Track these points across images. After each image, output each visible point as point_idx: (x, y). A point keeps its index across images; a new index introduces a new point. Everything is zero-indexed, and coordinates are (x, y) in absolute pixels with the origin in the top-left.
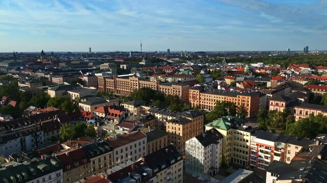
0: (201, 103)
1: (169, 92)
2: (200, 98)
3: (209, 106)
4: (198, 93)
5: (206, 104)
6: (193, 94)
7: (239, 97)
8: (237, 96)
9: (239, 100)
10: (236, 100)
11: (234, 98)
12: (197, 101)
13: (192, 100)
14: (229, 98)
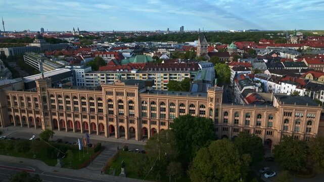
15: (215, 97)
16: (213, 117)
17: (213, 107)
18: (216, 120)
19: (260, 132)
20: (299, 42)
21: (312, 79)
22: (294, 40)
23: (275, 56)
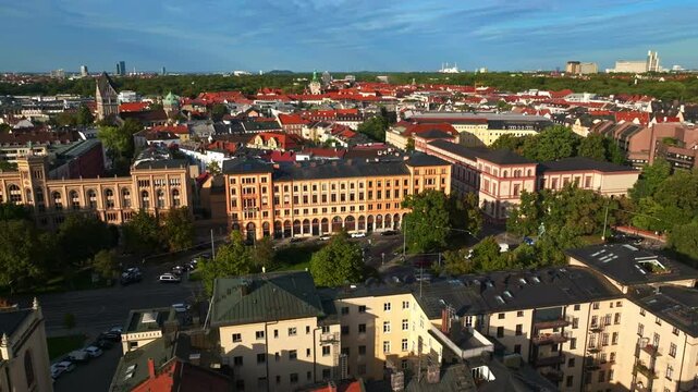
0: (282, 218)
2: (276, 201)
3: (315, 221)
4: (268, 185)
6: (243, 191)
7: (416, 173)
8: (411, 169)
9: (417, 182)
10: (406, 183)
11: (401, 179)
12: (265, 214)
13: (239, 216)
14: (383, 180)
15: (31, 168)
16: (33, 203)
17: (30, 186)
18: (42, 207)
19: (114, 217)
20: (325, 92)
21: (261, 143)
22: (315, 88)
23: (255, 114)
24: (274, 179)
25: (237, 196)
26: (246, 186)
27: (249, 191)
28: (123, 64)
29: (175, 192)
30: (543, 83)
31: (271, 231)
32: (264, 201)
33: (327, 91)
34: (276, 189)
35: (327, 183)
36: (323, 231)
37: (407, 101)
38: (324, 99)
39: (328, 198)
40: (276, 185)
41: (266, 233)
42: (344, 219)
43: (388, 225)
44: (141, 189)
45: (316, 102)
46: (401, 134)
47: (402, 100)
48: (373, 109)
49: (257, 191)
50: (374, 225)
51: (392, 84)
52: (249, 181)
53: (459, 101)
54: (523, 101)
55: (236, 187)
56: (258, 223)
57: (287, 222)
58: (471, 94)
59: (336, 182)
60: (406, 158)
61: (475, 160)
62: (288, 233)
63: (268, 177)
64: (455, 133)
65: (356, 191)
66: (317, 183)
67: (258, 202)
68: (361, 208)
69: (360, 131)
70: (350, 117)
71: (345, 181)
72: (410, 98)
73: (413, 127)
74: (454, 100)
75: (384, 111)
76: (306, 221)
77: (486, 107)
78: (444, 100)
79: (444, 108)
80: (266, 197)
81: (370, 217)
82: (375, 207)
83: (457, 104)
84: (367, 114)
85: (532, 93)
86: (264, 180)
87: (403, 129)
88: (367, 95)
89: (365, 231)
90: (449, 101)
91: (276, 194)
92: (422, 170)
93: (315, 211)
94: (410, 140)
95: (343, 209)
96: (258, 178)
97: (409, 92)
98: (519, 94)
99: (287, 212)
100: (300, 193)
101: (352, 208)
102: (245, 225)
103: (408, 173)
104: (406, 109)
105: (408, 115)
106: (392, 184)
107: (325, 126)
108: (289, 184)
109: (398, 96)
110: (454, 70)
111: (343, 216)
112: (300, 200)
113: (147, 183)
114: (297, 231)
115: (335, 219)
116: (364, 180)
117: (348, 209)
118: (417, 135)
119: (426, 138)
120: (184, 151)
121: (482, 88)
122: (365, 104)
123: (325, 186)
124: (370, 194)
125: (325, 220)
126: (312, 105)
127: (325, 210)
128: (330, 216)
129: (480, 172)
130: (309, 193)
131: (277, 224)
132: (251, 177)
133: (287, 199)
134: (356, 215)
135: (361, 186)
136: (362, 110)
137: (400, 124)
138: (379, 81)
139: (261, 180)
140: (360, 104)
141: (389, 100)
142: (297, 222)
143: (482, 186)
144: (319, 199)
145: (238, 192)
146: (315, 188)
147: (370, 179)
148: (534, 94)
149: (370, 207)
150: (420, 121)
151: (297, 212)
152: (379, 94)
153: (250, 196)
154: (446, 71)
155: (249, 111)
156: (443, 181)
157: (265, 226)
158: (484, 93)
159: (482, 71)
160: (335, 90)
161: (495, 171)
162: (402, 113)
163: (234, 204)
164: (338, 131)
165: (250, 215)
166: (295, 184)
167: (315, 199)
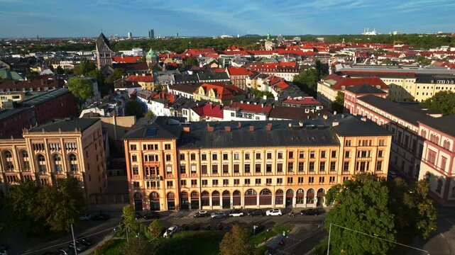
0: (189, 188)
1: (25, 166)
2: (181, 170)
3: (226, 193)
4: (172, 152)
5: (210, 188)
6: (144, 158)
7: (348, 144)
8: (341, 139)
9: (347, 154)
10: (334, 154)
11: (328, 150)
12: (170, 184)
13: (141, 184)
14: (306, 150)
20: (275, 49)
21: (203, 93)
22: (269, 46)
23: (216, 66)
24: (179, 146)
25: (138, 163)
26: (148, 153)
27: (151, 158)
28: (152, 31)
29: (72, 157)
30: (449, 41)
31: (177, 202)
32: (169, 169)
33: (277, 47)
34: (182, 157)
35: (240, 152)
36: (235, 204)
37: (338, 55)
38: (274, 54)
39: (241, 169)
40: (181, 152)
41: (171, 204)
42: (258, 192)
43: (310, 200)
44: (36, 153)
45: (266, 56)
46: (332, 87)
47: (333, 54)
48: (309, 62)
49: (160, 159)
50: (294, 200)
51: (327, 43)
52: (151, 147)
53: (382, 55)
54: (439, 56)
55: (137, 153)
56: (161, 193)
57: (194, 193)
58: (390, 50)
59: (250, 151)
60: (335, 124)
61: (417, 125)
62: (195, 205)
63: (173, 143)
64: (384, 86)
65: (273, 162)
66: (228, 151)
67: (161, 170)
68: (279, 181)
69: (295, 83)
70: (288, 69)
71: (261, 150)
72: (340, 53)
73: (343, 81)
74: (377, 55)
75: (318, 64)
76: (215, 193)
77: (407, 61)
78: (368, 55)
79: (369, 61)
80: (170, 166)
81: (289, 192)
82: (295, 180)
83: (379, 58)
84: (304, 67)
85: (444, 49)
86: (168, 147)
87: (333, 82)
88: (306, 50)
89: (283, 206)
90: (373, 56)
91: (182, 162)
92: (354, 140)
93: (226, 182)
94: (339, 93)
95: (258, 181)
96: (161, 144)
97: (340, 49)
98: (431, 50)
99: (194, 182)
100: (208, 163)
101: (269, 181)
102: (148, 194)
103: (338, 144)
104: (337, 62)
105: (339, 68)
106: (317, 155)
107: (264, 77)
108: (196, 152)
109: (331, 52)
110: (373, 33)
111: (258, 189)
112: (209, 170)
113: (41, 147)
114: (205, 202)
115: (249, 192)
116: (284, 151)
117: (264, 181)
118: (348, 89)
119: (357, 93)
120: (140, 98)
121: (399, 46)
122: (303, 58)
123: (238, 155)
124: (290, 166)
125: (236, 192)
126: (261, 59)
127: (236, 182)
128: (243, 189)
129: (423, 139)
130: (219, 162)
131: (182, 195)
132: (153, 143)
133: (194, 169)
134: (273, 188)
135: (280, 156)
136: (301, 63)
137: (331, 77)
138: (317, 41)
139: (165, 147)
140: (300, 58)
141: (323, 55)
142: (205, 193)
143: (425, 155)
144: (230, 169)
145: (139, 159)
146: (225, 157)
147: (291, 149)
148: (445, 50)
149: (290, 180)
150: (349, 74)
151: (205, 182)
152: (316, 50)
153: (153, 165)
154: (367, 34)
155: (212, 63)
156: (380, 154)
157: (169, 196)
158: (400, 49)
159: (395, 33)
160: (283, 47)
161: (447, 143)
162: (333, 66)
163: (136, 171)
164: (274, 82)
165: (153, 184)
166: (203, 152)
167: (225, 169)
